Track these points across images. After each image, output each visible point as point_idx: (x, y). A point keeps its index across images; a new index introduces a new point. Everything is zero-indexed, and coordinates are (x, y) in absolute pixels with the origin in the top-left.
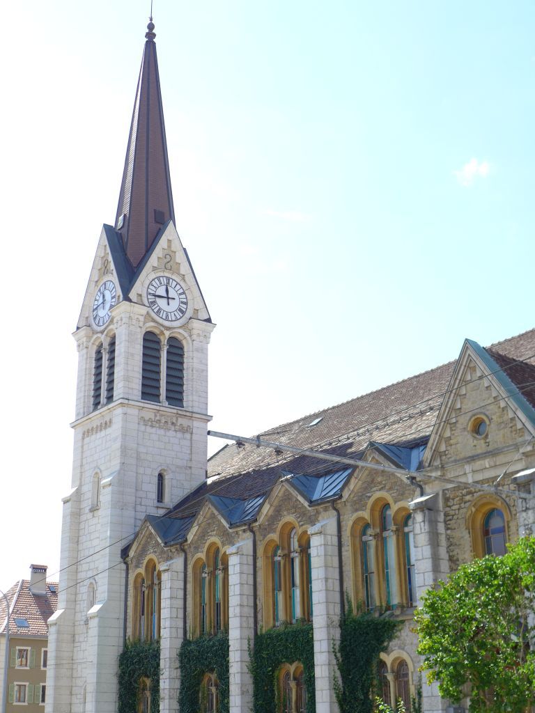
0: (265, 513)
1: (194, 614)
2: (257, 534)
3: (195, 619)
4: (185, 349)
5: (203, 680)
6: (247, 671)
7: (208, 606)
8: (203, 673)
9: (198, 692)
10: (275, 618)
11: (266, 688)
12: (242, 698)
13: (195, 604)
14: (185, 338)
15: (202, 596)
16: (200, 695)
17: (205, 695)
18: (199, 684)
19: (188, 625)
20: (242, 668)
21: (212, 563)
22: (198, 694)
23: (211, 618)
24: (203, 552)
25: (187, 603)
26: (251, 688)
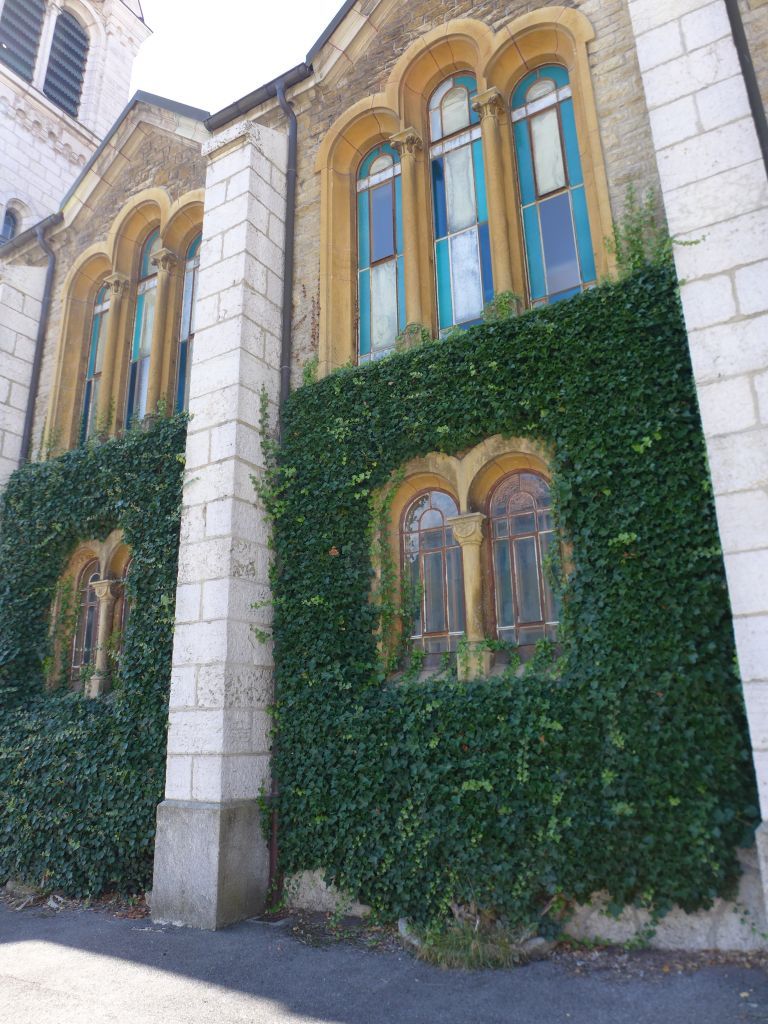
0: (343, 45)
1: (60, 397)
2: (305, 123)
3: (59, 410)
4: (92, 43)
5: (66, 566)
6: (253, 497)
7: (103, 379)
8: (71, 540)
9: (47, 602)
10: (360, 341)
11: (334, 552)
12: (233, 588)
13: (64, 374)
14: (94, 23)
15: (87, 358)
16: (54, 610)
17: (71, 612)
18: (53, 578)
19: (37, 430)
20: (237, 484)
21: (129, 263)
22: (49, 608)
23: (111, 399)
24: (105, 239)
25: (43, 375)
26: (262, 559)
